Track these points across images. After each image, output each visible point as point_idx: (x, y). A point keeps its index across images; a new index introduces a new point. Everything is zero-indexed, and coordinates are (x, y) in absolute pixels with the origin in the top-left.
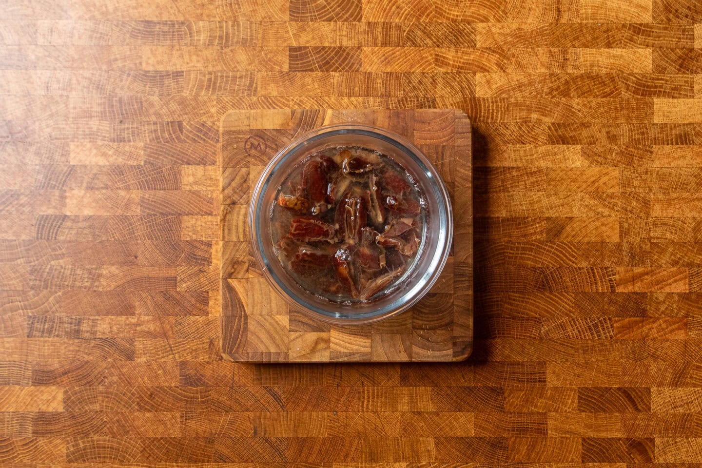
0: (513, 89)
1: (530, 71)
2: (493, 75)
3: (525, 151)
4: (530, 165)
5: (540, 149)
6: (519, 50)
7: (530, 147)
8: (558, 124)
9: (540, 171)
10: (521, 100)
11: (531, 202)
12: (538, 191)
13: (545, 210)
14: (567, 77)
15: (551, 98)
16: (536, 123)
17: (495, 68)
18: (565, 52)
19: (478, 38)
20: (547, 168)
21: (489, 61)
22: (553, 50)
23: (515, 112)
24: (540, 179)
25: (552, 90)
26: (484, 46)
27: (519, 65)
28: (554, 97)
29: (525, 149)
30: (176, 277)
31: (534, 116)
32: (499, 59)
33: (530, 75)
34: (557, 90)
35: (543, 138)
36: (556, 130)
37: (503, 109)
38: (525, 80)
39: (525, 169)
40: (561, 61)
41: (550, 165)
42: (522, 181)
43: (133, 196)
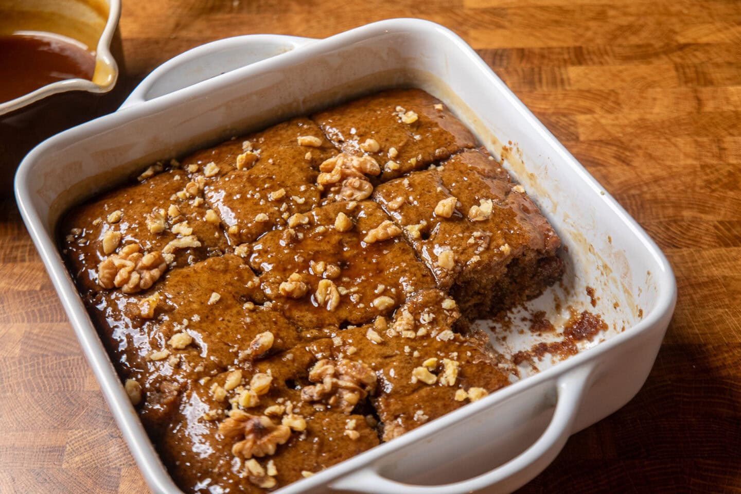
0: (647, 184)
1: (668, 163)
2: (612, 169)
3: (682, 257)
4: (695, 274)
5: (705, 254)
6: (647, 141)
7: (688, 252)
8: (730, 222)
9: (713, 281)
10: (661, 196)
11: (708, 322)
12: (716, 308)
13: (734, 333)
14: (730, 168)
15: (711, 192)
16: (692, 222)
17: (613, 161)
18: (719, 141)
19: (581, 130)
20: (725, 277)
21: (602, 154)
22: (700, 139)
23: (654, 210)
24: (716, 291)
25: (708, 183)
26: (591, 138)
27: (650, 157)
28: (713, 191)
29: (680, 254)
30: (64, 447)
31: (687, 214)
32: (618, 151)
33: (670, 167)
34: (717, 183)
35: (707, 239)
36: (729, 230)
37: (634, 208)
38: (664, 173)
39: (687, 279)
40: (715, 150)
41: (727, 273)
42: (685, 295)
43: (13, 330)
